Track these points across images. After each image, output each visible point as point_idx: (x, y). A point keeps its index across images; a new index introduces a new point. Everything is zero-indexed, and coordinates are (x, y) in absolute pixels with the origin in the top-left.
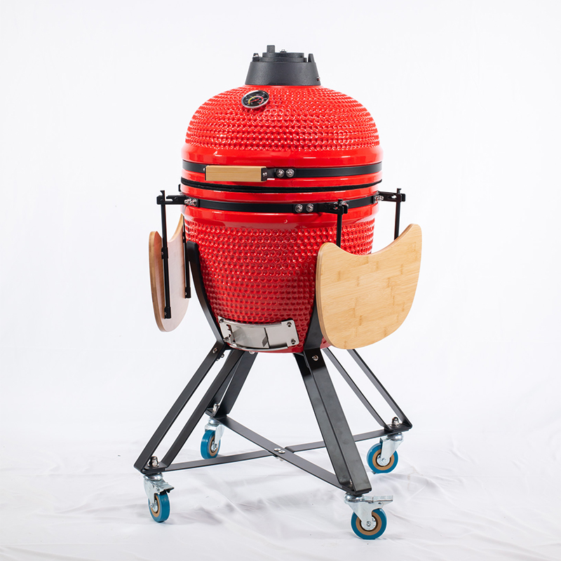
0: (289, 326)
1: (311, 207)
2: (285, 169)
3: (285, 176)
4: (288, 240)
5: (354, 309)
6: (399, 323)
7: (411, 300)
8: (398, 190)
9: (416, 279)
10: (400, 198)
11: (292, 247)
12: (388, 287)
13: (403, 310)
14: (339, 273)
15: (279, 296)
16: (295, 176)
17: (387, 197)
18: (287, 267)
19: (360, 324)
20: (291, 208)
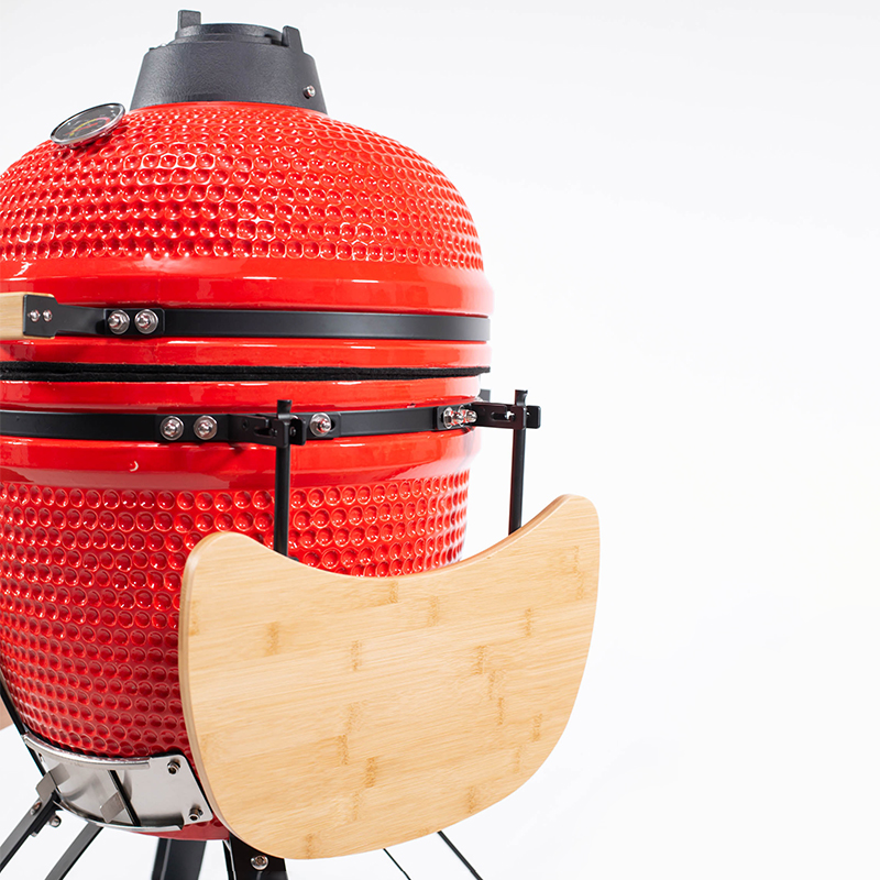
0: (172, 771)
1: (207, 425)
2: (132, 311)
3: (133, 332)
4: (148, 524)
5: (342, 739)
6: (521, 772)
7: (565, 708)
8: (520, 395)
9: (583, 649)
10: (520, 417)
11: (159, 544)
12: (479, 672)
13: (536, 737)
14: (274, 631)
15: (133, 683)
16: (163, 332)
17: (488, 414)
18: (148, 601)
19: (371, 783)
20: (148, 426)
